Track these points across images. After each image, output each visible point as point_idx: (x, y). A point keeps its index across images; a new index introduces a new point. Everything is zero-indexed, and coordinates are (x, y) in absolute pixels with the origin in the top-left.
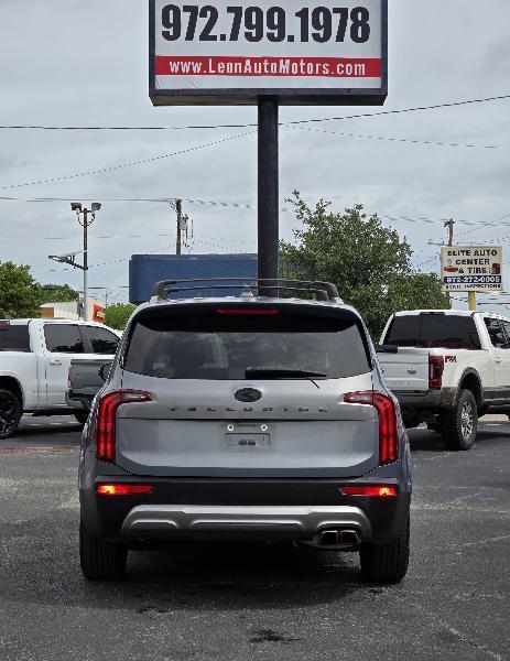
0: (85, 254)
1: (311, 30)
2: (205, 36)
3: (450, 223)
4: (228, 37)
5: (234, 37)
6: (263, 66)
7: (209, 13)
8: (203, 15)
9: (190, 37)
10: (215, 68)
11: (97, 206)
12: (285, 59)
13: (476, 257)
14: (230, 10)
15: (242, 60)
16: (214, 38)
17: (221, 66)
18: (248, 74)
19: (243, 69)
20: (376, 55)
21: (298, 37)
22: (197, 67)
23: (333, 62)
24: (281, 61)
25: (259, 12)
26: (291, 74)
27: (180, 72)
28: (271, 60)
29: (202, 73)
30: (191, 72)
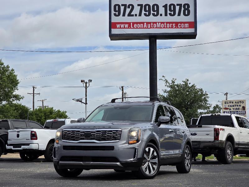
0: (86, 98)
1: (168, 12)
2: (130, 15)
3: (226, 94)
4: (138, 15)
5: (140, 15)
6: (151, 25)
7: (131, 7)
8: (129, 7)
9: (124, 15)
10: (133, 26)
11: (90, 81)
12: (159, 22)
13: (236, 104)
14: (138, 5)
15: (143, 23)
16: (133, 15)
17: (135, 25)
18: (145, 28)
19: (143, 26)
20: (192, 20)
21: (163, 14)
22: (127, 26)
23: (176, 24)
24: (157, 23)
25: (149, 6)
26: (161, 28)
27: (120, 28)
28: (154, 23)
29: (128, 28)
30: (124, 28)
